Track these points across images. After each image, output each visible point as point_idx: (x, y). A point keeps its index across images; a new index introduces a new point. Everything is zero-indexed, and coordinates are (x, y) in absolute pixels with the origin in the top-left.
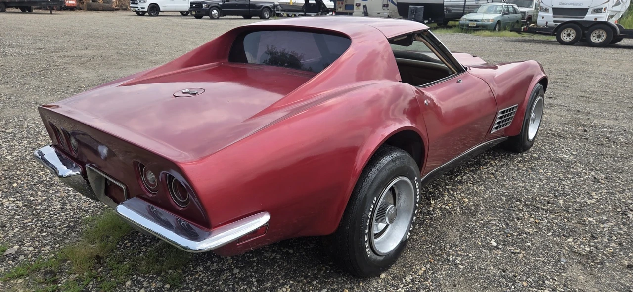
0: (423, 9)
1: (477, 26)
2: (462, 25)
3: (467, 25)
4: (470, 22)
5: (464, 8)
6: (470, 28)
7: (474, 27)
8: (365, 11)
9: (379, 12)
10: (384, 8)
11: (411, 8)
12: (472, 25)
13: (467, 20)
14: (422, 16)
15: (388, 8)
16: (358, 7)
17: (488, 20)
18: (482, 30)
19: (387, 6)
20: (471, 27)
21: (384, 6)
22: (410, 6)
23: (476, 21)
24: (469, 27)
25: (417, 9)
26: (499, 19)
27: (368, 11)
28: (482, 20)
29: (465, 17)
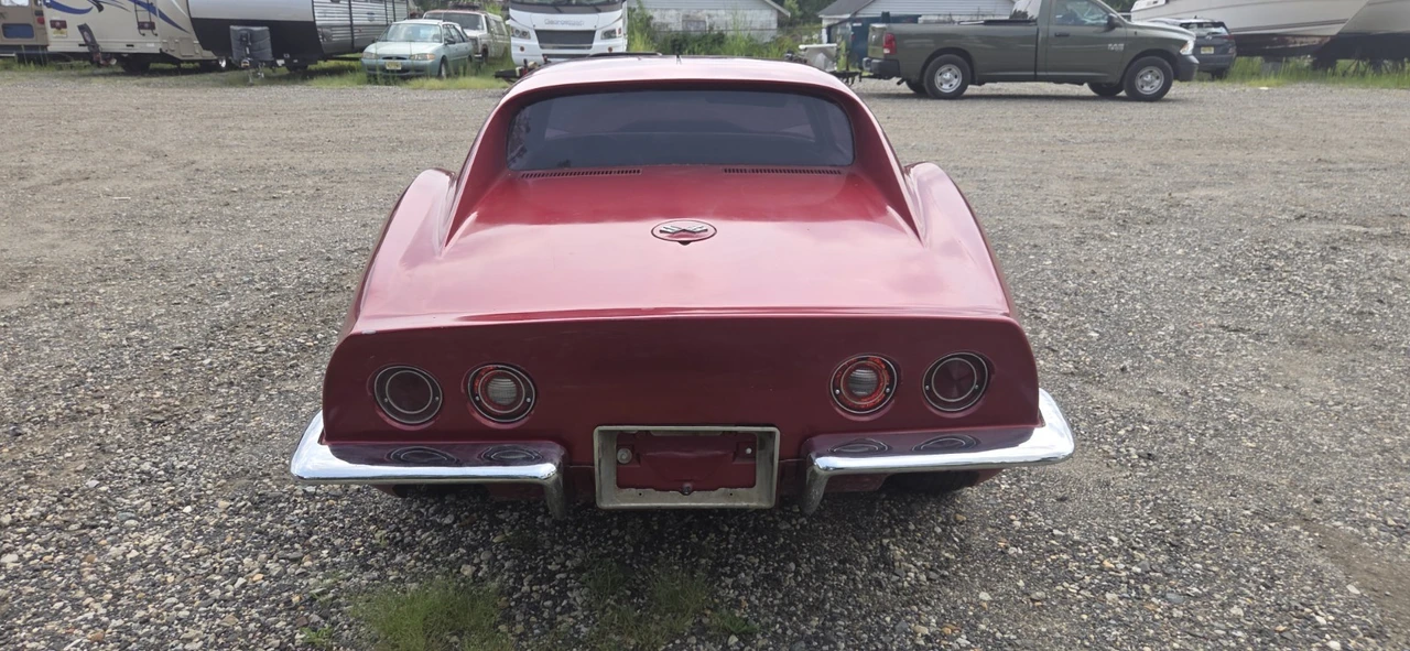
0: (268, 34)
1: (405, 70)
2: (372, 68)
3: (383, 69)
4: (387, 61)
5: (352, 30)
6: (390, 74)
7: (398, 71)
8: (89, 40)
9: (130, 41)
10: (142, 31)
11: (235, 31)
12: (393, 68)
13: (378, 56)
14: (270, 50)
15: (155, 32)
16: (59, 28)
17: (424, 56)
18: (418, 77)
19: (152, 26)
20: (392, 71)
21: (141, 26)
22: (232, 27)
23: (398, 58)
24: (388, 71)
25: (252, 33)
26: (443, 54)
27: (97, 40)
28: (411, 56)
29: (371, 49)
